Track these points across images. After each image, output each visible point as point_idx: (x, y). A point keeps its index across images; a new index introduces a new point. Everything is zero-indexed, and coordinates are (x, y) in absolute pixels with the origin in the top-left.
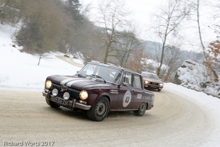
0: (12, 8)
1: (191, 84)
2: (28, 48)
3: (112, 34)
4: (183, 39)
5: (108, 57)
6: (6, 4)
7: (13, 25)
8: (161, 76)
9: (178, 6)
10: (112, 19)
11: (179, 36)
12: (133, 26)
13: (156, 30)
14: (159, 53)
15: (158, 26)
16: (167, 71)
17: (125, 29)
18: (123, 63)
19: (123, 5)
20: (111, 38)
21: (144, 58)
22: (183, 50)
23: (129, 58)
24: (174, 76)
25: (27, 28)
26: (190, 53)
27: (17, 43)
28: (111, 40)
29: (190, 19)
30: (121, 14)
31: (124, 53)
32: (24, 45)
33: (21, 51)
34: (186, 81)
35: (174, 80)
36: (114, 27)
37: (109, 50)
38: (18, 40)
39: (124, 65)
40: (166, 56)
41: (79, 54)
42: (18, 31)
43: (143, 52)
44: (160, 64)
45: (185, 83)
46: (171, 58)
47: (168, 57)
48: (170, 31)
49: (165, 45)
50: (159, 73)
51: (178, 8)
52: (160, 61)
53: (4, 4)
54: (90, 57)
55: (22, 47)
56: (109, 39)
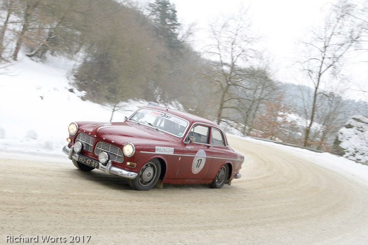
0: (69, 30)
1: (361, 154)
2: (93, 94)
3: (231, 72)
4: (349, 81)
5: (224, 110)
6: (60, 23)
7: (70, 56)
8: (312, 141)
9: (341, 28)
10: (231, 48)
11: (342, 76)
12: (265, 60)
13: (303, 66)
14: (308, 104)
15: (306, 59)
16: (321, 134)
17: (252, 65)
18: (249, 120)
19: (249, 26)
20: (230, 78)
21: (284, 112)
22: (348, 98)
23: (258, 112)
24: (333, 141)
25: (93, 61)
26: (359, 104)
27: (77, 86)
28: (230, 81)
29: (360, 48)
30: (245, 39)
31: (251, 103)
32: (88, 89)
33: (83, 99)
34: (352, 150)
35: (333, 148)
36: (234, 61)
37: (226, 99)
38: (79, 81)
39: (250, 124)
40: (319, 109)
41: (176, 104)
42: (78, 67)
43: (282, 102)
44: (309, 122)
45: (351, 153)
46: (327, 112)
47: (323, 111)
48: (327, 67)
49: (318, 90)
50: (308, 137)
51: (340, 30)
52: (310, 117)
53: (56, 23)
54: (194, 110)
55: (84, 92)
56: (226, 79)
